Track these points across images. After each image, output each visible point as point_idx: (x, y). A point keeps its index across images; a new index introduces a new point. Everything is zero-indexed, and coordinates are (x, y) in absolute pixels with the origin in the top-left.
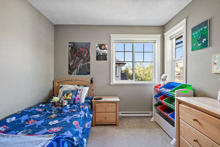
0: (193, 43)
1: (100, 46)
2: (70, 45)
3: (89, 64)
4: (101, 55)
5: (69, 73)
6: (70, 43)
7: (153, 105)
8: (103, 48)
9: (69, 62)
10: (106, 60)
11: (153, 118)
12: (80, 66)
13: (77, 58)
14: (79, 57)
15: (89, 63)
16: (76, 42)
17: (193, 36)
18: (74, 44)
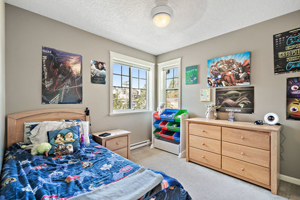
0: (187, 79)
1: (97, 64)
2: (44, 51)
3: (81, 88)
4: (97, 77)
5: (43, 101)
6: (45, 48)
7: (153, 131)
8: (100, 67)
9: (43, 81)
10: (104, 83)
11: (152, 145)
12: (66, 90)
13: (60, 76)
14: (63, 75)
15: (80, 86)
16: (57, 49)
17: (187, 74)
18: (54, 52)
